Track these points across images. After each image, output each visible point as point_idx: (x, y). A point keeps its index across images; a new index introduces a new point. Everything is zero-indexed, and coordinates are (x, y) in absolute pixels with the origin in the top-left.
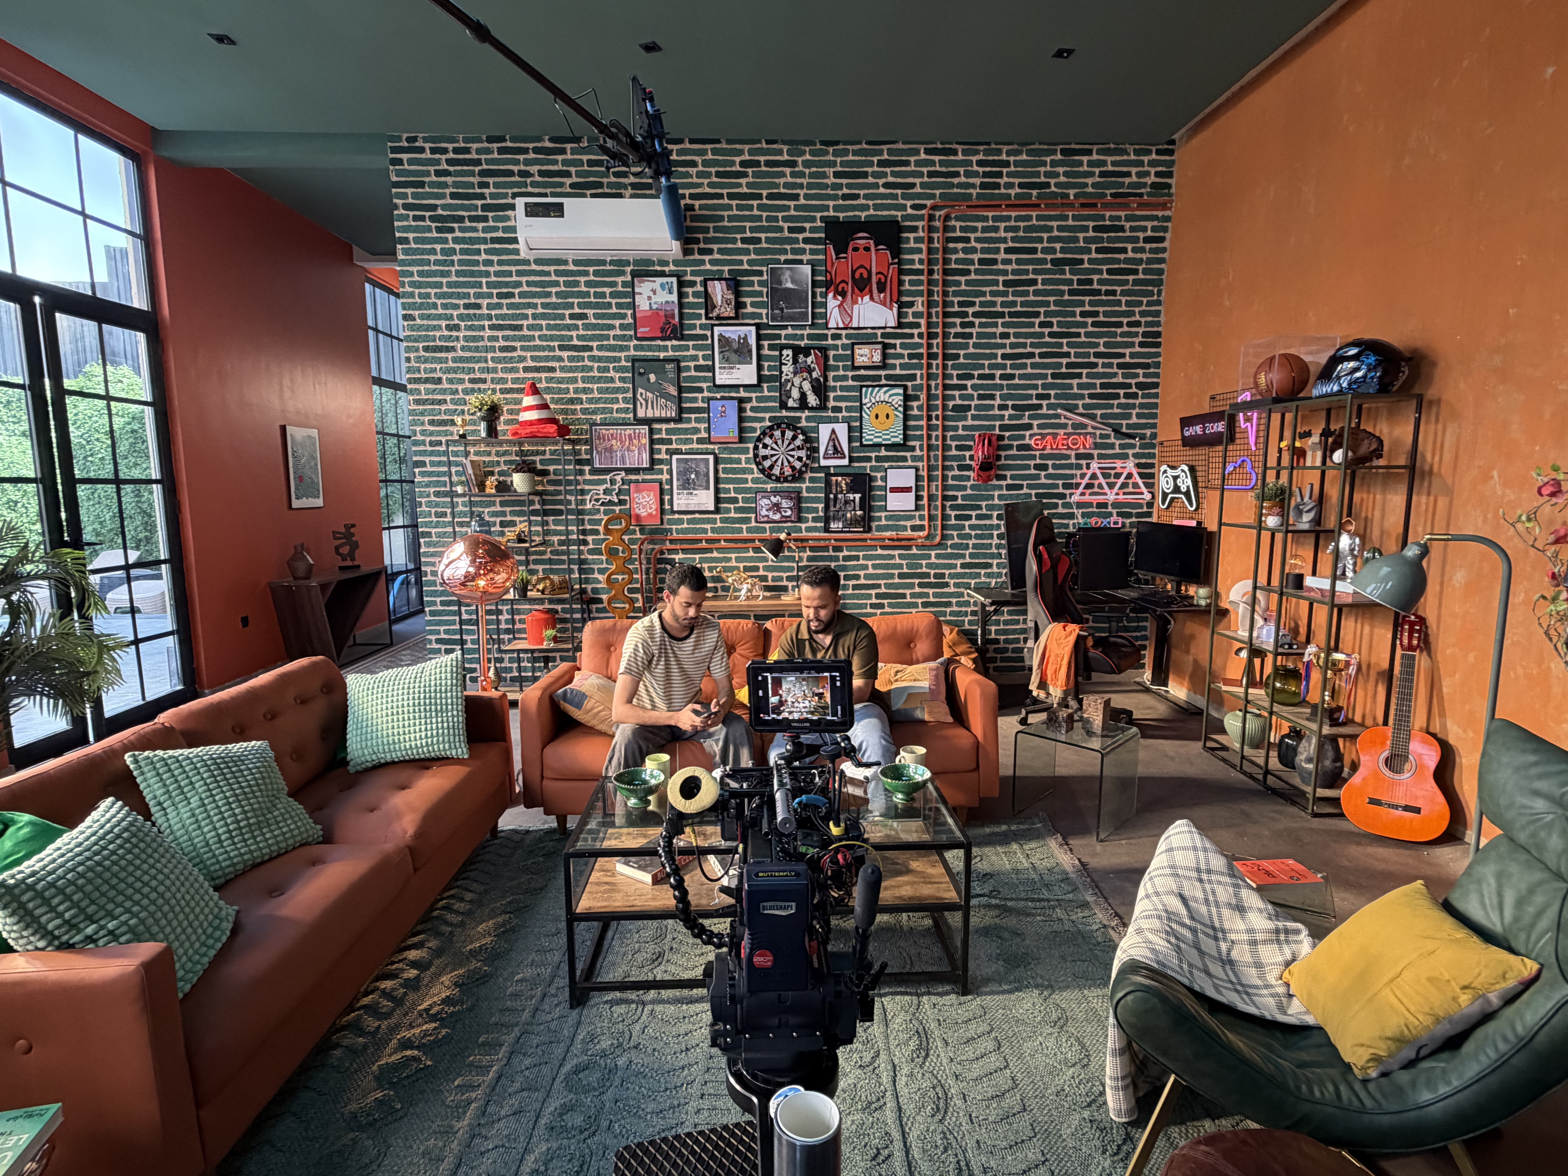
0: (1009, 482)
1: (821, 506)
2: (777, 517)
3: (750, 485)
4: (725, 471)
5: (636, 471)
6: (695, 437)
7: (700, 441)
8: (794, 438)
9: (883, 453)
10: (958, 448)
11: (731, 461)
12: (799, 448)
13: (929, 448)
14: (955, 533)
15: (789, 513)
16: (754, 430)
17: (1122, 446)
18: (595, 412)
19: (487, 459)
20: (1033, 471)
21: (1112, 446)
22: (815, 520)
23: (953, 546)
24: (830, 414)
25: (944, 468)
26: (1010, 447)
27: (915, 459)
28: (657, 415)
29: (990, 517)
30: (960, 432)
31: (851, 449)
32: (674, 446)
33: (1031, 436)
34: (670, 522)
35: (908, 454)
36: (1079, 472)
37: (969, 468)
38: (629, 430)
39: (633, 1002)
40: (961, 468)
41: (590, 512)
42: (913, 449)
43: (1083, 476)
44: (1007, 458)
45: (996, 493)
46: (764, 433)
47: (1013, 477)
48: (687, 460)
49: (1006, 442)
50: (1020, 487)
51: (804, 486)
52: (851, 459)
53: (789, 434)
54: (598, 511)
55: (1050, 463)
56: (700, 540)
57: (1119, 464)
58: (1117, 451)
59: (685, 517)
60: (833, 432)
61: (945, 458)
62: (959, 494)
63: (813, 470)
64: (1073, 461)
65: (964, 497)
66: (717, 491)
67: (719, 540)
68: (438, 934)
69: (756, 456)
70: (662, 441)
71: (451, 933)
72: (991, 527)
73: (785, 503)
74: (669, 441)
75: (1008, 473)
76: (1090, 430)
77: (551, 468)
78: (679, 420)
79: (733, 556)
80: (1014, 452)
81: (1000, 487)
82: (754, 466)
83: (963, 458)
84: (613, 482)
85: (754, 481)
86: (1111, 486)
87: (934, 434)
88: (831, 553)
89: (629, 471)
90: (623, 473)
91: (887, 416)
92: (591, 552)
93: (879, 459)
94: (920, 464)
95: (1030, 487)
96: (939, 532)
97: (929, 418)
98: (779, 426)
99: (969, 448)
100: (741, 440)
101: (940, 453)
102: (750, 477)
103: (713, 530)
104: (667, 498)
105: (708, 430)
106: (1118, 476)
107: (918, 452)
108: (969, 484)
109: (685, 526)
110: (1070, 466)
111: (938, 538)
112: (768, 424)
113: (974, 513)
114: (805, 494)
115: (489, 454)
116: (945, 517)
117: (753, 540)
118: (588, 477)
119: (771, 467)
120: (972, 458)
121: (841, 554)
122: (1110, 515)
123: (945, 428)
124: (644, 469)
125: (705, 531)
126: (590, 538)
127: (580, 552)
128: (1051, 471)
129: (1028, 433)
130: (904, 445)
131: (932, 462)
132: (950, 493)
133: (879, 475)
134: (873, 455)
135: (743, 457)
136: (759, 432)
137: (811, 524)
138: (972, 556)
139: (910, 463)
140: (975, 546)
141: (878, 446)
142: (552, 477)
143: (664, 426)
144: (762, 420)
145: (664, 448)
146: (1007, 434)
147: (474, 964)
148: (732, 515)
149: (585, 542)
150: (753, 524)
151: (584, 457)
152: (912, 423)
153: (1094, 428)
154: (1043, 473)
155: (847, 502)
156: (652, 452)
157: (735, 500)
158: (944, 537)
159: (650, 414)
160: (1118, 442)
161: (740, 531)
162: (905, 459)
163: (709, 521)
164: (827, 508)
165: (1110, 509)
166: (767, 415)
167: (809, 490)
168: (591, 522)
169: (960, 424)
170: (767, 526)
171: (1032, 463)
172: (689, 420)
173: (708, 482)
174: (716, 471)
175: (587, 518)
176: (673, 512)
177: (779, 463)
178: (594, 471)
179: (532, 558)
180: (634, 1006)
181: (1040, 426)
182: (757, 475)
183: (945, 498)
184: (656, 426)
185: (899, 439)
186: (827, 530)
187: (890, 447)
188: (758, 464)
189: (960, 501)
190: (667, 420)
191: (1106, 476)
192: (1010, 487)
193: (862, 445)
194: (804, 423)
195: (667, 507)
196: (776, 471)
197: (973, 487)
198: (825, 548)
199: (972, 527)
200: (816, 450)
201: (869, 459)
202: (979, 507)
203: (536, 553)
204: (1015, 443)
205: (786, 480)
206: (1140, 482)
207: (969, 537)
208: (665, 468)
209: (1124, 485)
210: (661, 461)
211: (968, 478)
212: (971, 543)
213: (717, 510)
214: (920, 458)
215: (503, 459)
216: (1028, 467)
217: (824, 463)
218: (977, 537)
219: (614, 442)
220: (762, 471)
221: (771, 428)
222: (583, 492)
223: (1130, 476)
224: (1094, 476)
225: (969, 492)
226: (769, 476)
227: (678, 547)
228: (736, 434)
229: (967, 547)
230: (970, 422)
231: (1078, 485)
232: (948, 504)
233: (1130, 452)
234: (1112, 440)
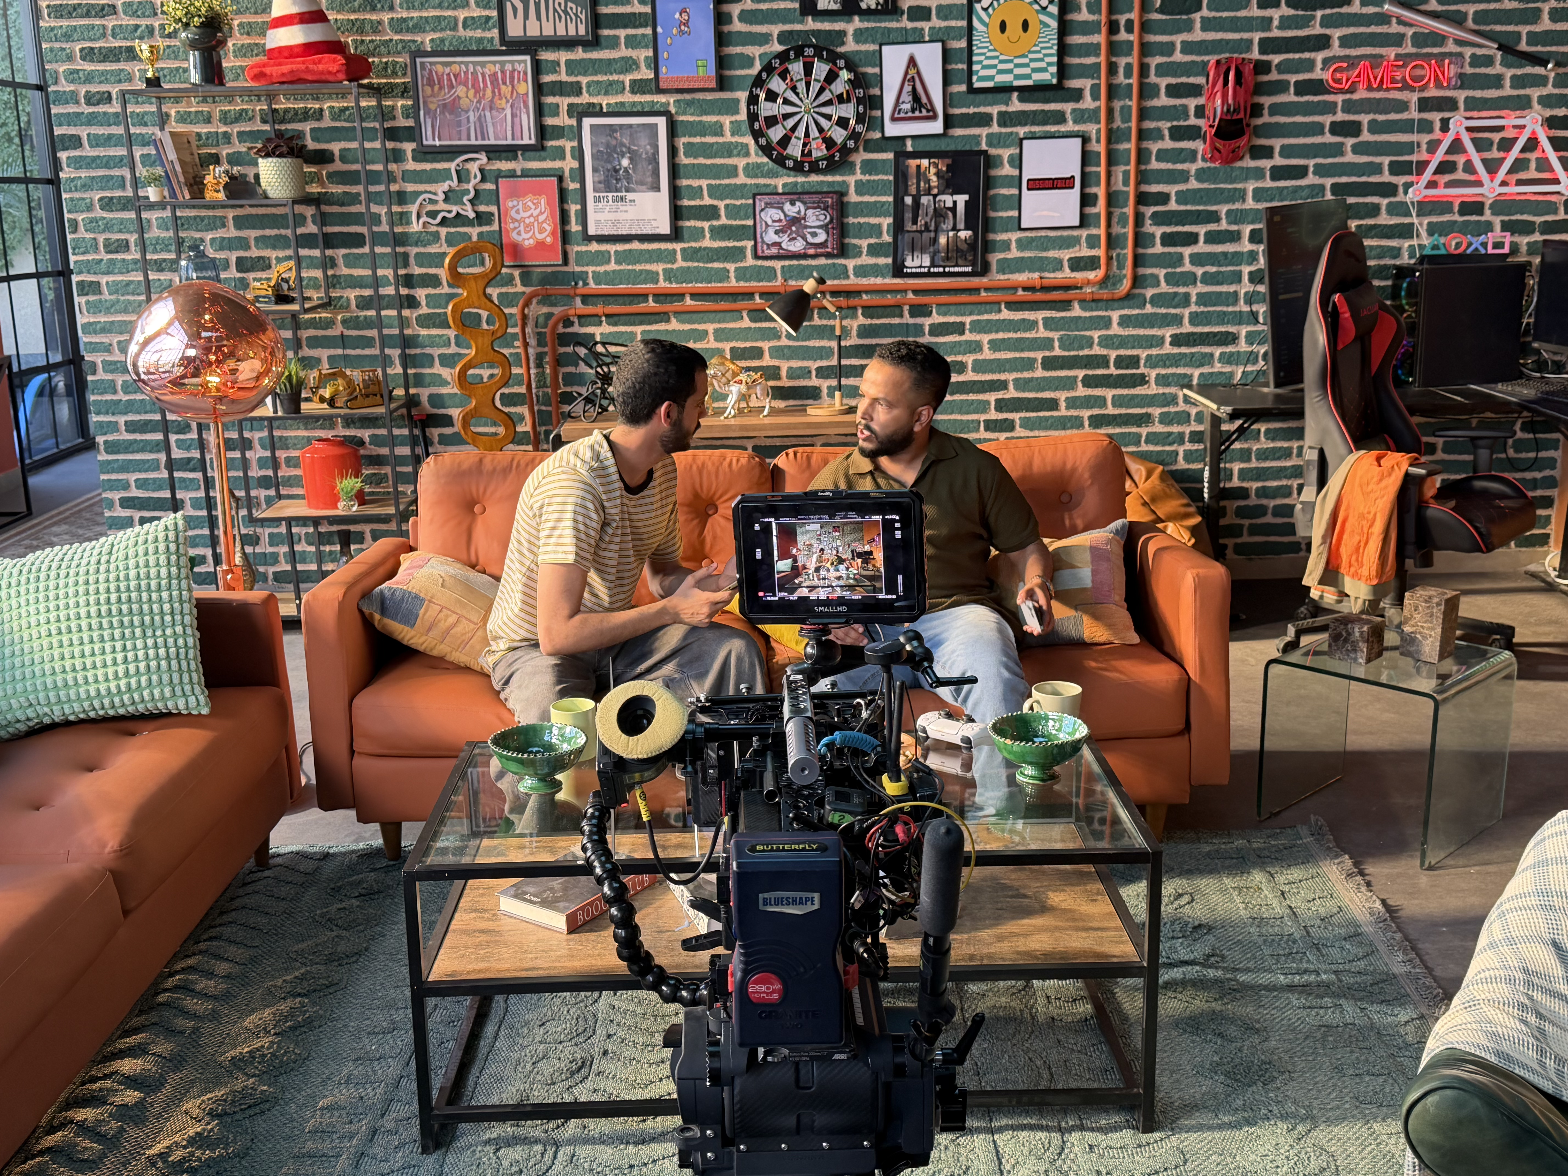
0: (1278, 161)
1: (886, 222)
2: (798, 246)
3: (742, 179)
4: (691, 150)
5: (510, 152)
6: (627, 78)
7: (638, 87)
8: (831, 77)
9: (1016, 105)
10: (1173, 91)
11: (702, 129)
12: (840, 99)
13: (1112, 92)
14: (1162, 273)
15: (822, 237)
16: (748, 62)
17: (1519, 82)
18: (419, 27)
19: (204, 129)
20: (1328, 138)
21: (1496, 81)
22: (873, 250)
23: (1157, 300)
24: (906, 23)
25: (1142, 135)
26: (1280, 87)
27: (1081, 116)
28: (548, 31)
29: (1235, 237)
30: (1178, 57)
31: (947, 99)
32: (585, 98)
33: (1326, 62)
34: (581, 258)
35: (1068, 107)
36: (1425, 138)
37: (1193, 133)
38: (492, 65)
39: (537, 1141)
40: (1177, 134)
41: (419, 240)
42: (1077, 95)
43: (1433, 146)
44: (1275, 109)
45: (1251, 186)
46: (768, 69)
47: (1286, 152)
48: (611, 128)
49: (1274, 76)
50: (1301, 172)
51: (851, 180)
52: (949, 122)
53: (820, 69)
54: (436, 236)
55: (1365, 119)
56: (644, 296)
57: (1510, 119)
58: (1507, 91)
59: (612, 248)
60: (912, 62)
61: (1143, 114)
62: (1172, 189)
63: (871, 146)
64: (1414, 114)
65: (1182, 197)
66: (675, 193)
67: (681, 296)
68: (171, 1032)
69: (753, 117)
70: (561, 89)
71: (195, 1030)
72: (1236, 258)
73: (815, 218)
74: (575, 89)
75: (1277, 144)
76: (1451, 47)
77: (336, 147)
78: (594, 42)
79: (710, 327)
80: (1290, 97)
81: (1258, 174)
82: (749, 140)
83: (1184, 112)
84: (462, 175)
85: (752, 170)
86: (1492, 167)
87: (1122, 61)
88: (907, 319)
89: (494, 152)
90: (483, 157)
91: (1025, 26)
92: (426, 321)
93: (1006, 119)
94: (1091, 128)
95: (1320, 171)
96: (1128, 271)
97: (1113, 28)
98: (799, 52)
99: (1194, 91)
100: (723, 83)
101: (1133, 103)
102: (741, 162)
103: (669, 275)
104: (573, 208)
105: (655, 63)
106: (1506, 145)
107: (1088, 103)
108: (1193, 168)
109: (613, 266)
110: (1407, 126)
111: (1126, 284)
112: (780, 48)
113: (1201, 230)
114: (853, 197)
115: (208, 119)
116: (1140, 239)
117: (750, 295)
118: (411, 165)
119: (785, 141)
120: (1200, 112)
121: (927, 322)
122: (1488, 227)
123: (1145, 50)
124: (526, 148)
125: (653, 277)
126: (421, 294)
127: (403, 323)
128: (1366, 136)
129: (1319, 57)
130: (1059, 86)
131: (1118, 123)
132: (1155, 188)
133: (1006, 153)
134: (994, 110)
135: (727, 121)
136: (758, 67)
137: (865, 260)
138: (1195, 319)
139: (1070, 126)
140: (1203, 299)
141: (1004, 90)
142: (338, 166)
143: (563, 56)
144: (764, 39)
145: (564, 102)
146: (1276, 59)
147: (241, 1082)
148: (707, 242)
149: (412, 302)
150: (750, 261)
151: (402, 122)
152: (1076, 39)
153: (1460, 42)
154: (1350, 142)
155: (939, 214)
156: (540, 110)
157: (711, 213)
158: (1137, 281)
159: (533, 31)
160: (1509, 73)
161: (723, 275)
162: (1060, 118)
163: (658, 256)
164: (898, 228)
165: (1487, 215)
166: (775, 30)
167: (861, 187)
168: (423, 260)
169: (1178, 39)
170: (778, 265)
171: (1327, 120)
172: (614, 43)
173: (656, 173)
174: (673, 151)
175: (413, 251)
176: (588, 239)
177: (801, 131)
178: (425, 153)
179: (305, 334)
180: (539, 1148)
181: (1345, 42)
182: (757, 158)
183: (1142, 199)
184: (546, 56)
185: (1049, 76)
186: (898, 270)
187: (1028, 92)
188: (757, 135)
189: (1173, 205)
190: (568, 43)
191: (1481, 146)
192: (1278, 173)
193: (971, 90)
194: (850, 46)
195: (575, 227)
196: (795, 149)
197: (1201, 175)
198: (895, 310)
199: (1197, 260)
200: (876, 102)
201: (984, 120)
202: (1214, 217)
203: (313, 324)
204: (1293, 78)
205: (815, 168)
206: (1553, 157)
207: (1191, 279)
208: (569, 145)
209: (1519, 165)
210: (559, 132)
211: (1192, 156)
212: (1194, 291)
213: (676, 234)
214: (1092, 116)
215: (236, 129)
216: (1318, 129)
217: (892, 130)
218: (1208, 279)
219: (461, 91)
220: (766, 150)
221: (783, 57)
222: (402, 198)
223: (1532, 144)
224: (1456, 146)
225: (1193, 184)
226: (781, 161)
227: (598, 309)
228: (713, 73)
229: (1185, 300)
230: (1198, 35)
231: (1422, 166)
232: (1149, 211)
233: (1535, 93)
234: (1497, 69)
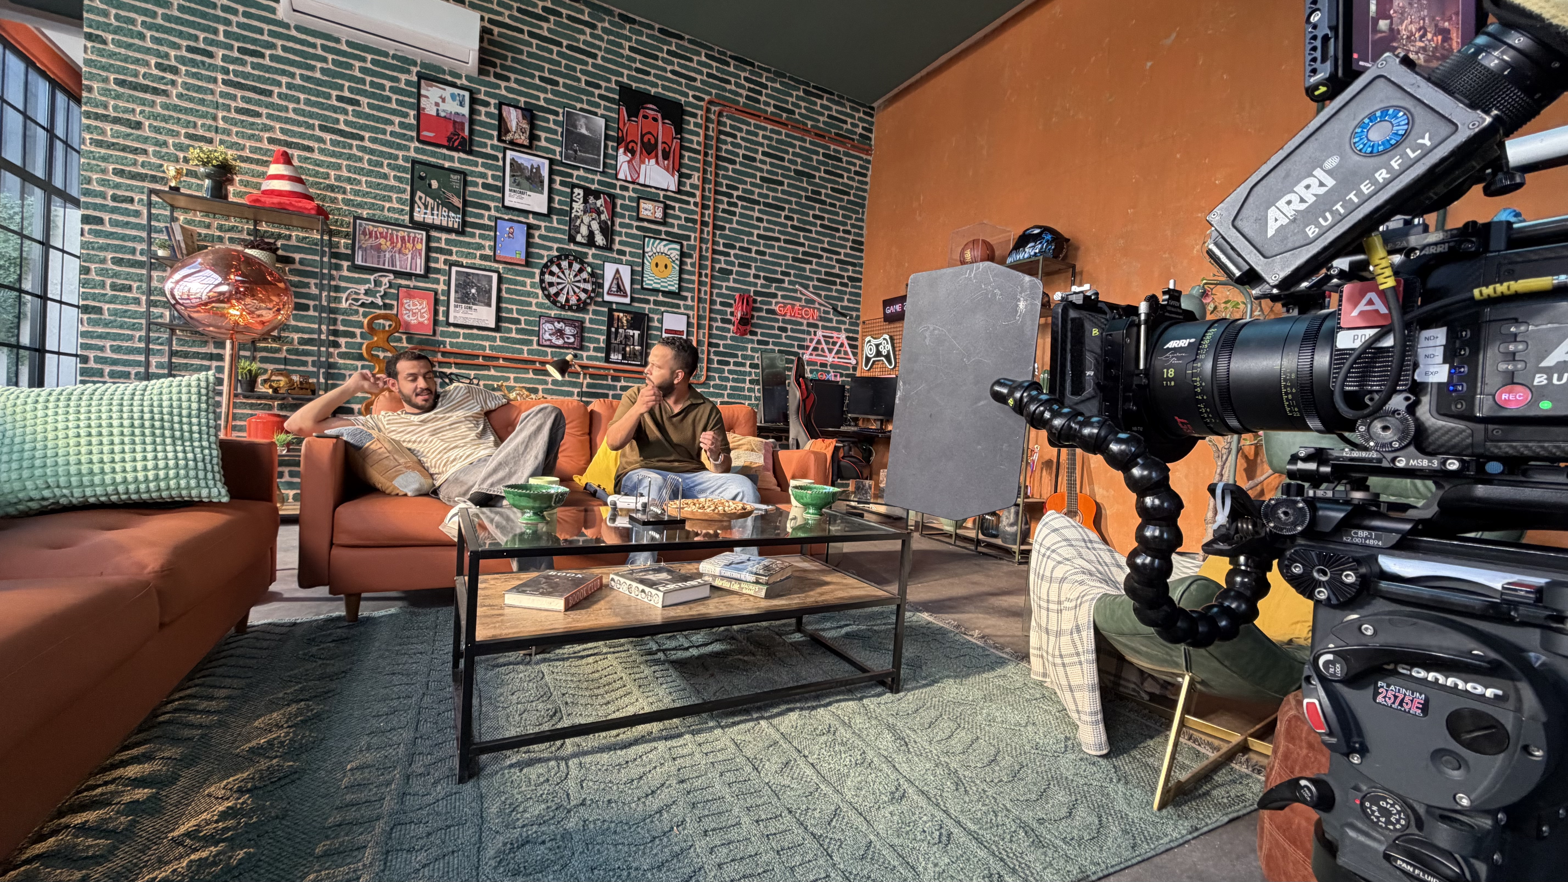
0: (759, 338)
1: (602, 338)
2: (560, 342)
3: (534, 308)
4: (508, 291)
5: (409, 276)
6: (478, 253)
7: (483, 257)
8: (581, 271)
9: (661, 298)
10: (722, 304)
11: (516, 283)
12: (585, 281)
13: (700, 300)
14: (717, 375)
15: (572, 340)
16: (542, 257)
17: (838, 322)
18: (360, 205)
19: (204, 231)
20: (777, 332)
21: (831, 320)
22: (596, 349)
23: (715, 386)
24: (615, 255)
25: (711, 319)
26: (760, 310)
27: (687, 307)
28: (437, 222)
29: (743, 365)
30: (724, 291)
31: (633, 290)
32: (454, 258)
33: (777, 303)
34: (443, 334)
35: (682, 303)
36: (809, 337)
37: (728, 321)
38: (402, 233)
40: (724, 321)
41: (345, 312)
42: (685, 298)
43: (811, 340)
44: (759, 318)
45: (750, 346)
46: (551, 261)
47: (762, 334)
48: (468, 274)
49: (758, 305)
50: (767, 343)
51: (587, 317)
52: (633, 299)
53: (576, 266)
54: (357, 312)
55: (789, 327)
56: (477, 356)
57: (835, 335)
58: (834, 324)
59: (461, 331)
60: (617, 271)
61: (711, 311)
62: (721, 343)
63: (597, 304)
64: (805, 328)
65: (725, 346)
66: (499, 309)
67: (497, 358)
68: (178, 741)
69: (542, 281)
70: (441, 251)
72: (744, 373)
73: (568, 330)
74: (450, 253)
75: (759, 331)
76: (817, 305)
77: (297, 256)
78: (462, 233)
79: (512, 376)
80: (764, 314)
81: (752, 341)
82: (540, 292)
83: (725, 313)
84: (377, 283)
85: (539, 305)
86: (830, 351)
87: (703, 289)
88: (610, 382)
89: (398, 274)
90: (391, 276)
91: (666, 266)
92: (342, 355)
93: (656, 303)
94: (691, 313)
95: (774, 344)
96: (704, 372)
97: (700, 275)
98: (567, 257)
99: (730, 305)
100: (528, 264)
101: (707, 306)
102: (534, 301)
103: (492, 348)
104: (442, 309)
105: (494, 248)
106: (834, 344)
107: (689, 302)
108: (729, 335)
109: (461, 340)
110: (803, 332)
111: (703, 379)
112: (556, 254)
113: (732, 360)
114: (587, 325)
115: (208, 226)
116: (709, 361)
117: (534, 362)
118: (345, 273)
119: (557, 294)
120: (732, 314)
121: (619, 384)
122: (829, 372)
123: (713, 286)
124: (417, 276)
125: (483, 348)
126: (342, 341)
127: (330, 355)
128: (789, 333)
129: (774, 301)
130: (678, 294)
131: (701, 313)
132: (714, 341)
133: (656, 317)
134: (652, 298)
135: (528, 281)
136: (545, 260)
137: (592, 353)
138: (729, 396)
139: (682, 310)
140: (732, 388)
141: (656, 291)
142: (297, 266)
143: (444, 236)
144: (550, 249)
145: (442, 258)
146: (759, 299)
147: (264, 764)
148: (513, 335)
149: (336, 345)
150: (535, 346)
151: (343, 250)
152: (685, 276)
153: (820, 304)
154: (784, 335)
155: (627, 337)
156: (428, 259)
157: (517, 321)
158: (708, 378)
159: (429, 219)
160: (835, 318)
161: (521, 351)
162: (678, 306)
163: (487, 338)
164: (608, 341)
165: (829, 369)
166: (555, 246)
167: (591, 321)
168: (345, 323)
169: (724, 284)
170: (549, 350)
171: (776, 325)
172: (473, 235)
173: (490, 298)
174: (499, 290)
175: (340, 317)
176: (449, 324)
177: (565, 291)
178: (355, 268)
179: (259, 355)
180: (552, 763)
181: (783, 297)
182: (542, 299)
183: (710, 344)
184: (434, 234)
185: (675, 288)
186: (607, 359)
187: (666, 294)
188: (543, 289)
189: (721, 349)
190: (448, 230)
191: (827, 343)
192: (760, 342)
193: (643, 288)
194: (590, 259)
195: (441, 318)
196: (562, 299)
197: (732, 338)
198: (605, 377)
199: (730, 372)
200: (601, 286)
201: (647, 302)
202: (736, 356)
203: (265, 349)
204: (765, 307)
205: (570, 309)
206: (849, 350)
207: (727, 379)
208: (442, 278)
209: (838, 352)
210: (438, 271)
211: (728, 330)
212: (729, 385)
213: (497, 329)
214: (691, 308)
215: (228, 235)
216: (773, 328)
217: (607, 298)
218: (734, 380)
219: (382, 241)
220: (548, 296)
221: (559, 258)
222: (337, 289)
223: (842, 345)
224: (819, 342)
225: (729, 342)
226: (554, 303)
227: (452, 360)
228: (523, 257)
229: (725, 388)
230: (731, 284)
231: (808, 347)
232: (713, 350)
233: (843, 327)
234: (831, 316)
